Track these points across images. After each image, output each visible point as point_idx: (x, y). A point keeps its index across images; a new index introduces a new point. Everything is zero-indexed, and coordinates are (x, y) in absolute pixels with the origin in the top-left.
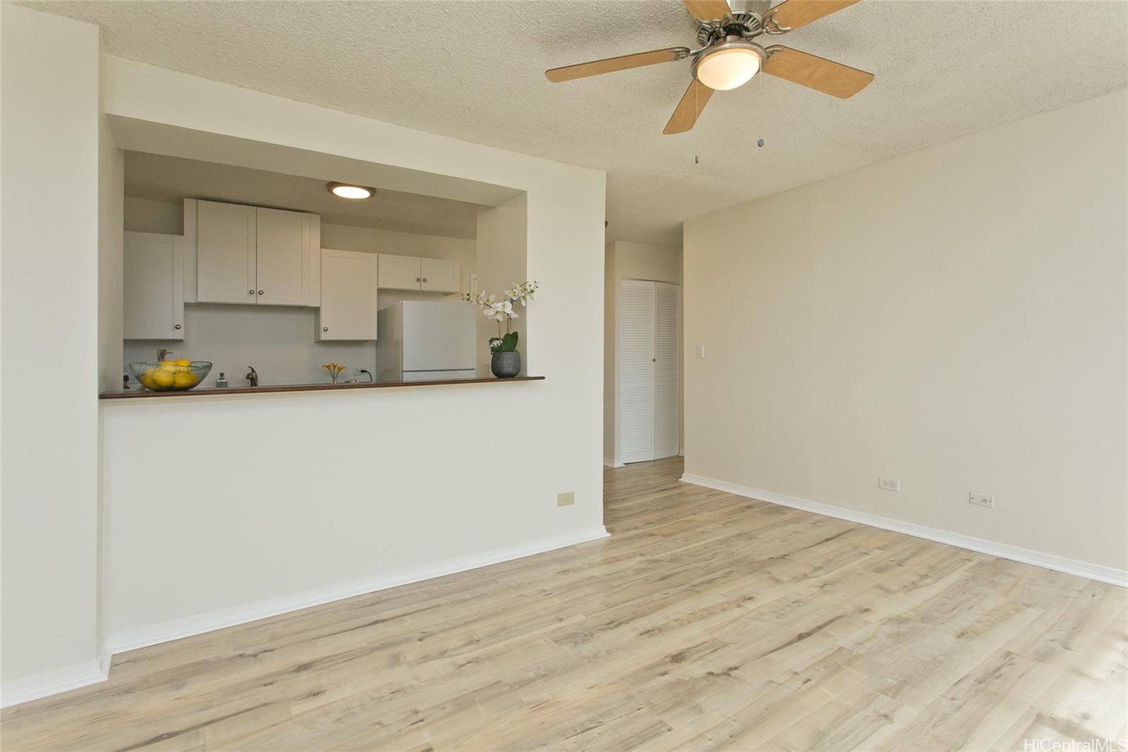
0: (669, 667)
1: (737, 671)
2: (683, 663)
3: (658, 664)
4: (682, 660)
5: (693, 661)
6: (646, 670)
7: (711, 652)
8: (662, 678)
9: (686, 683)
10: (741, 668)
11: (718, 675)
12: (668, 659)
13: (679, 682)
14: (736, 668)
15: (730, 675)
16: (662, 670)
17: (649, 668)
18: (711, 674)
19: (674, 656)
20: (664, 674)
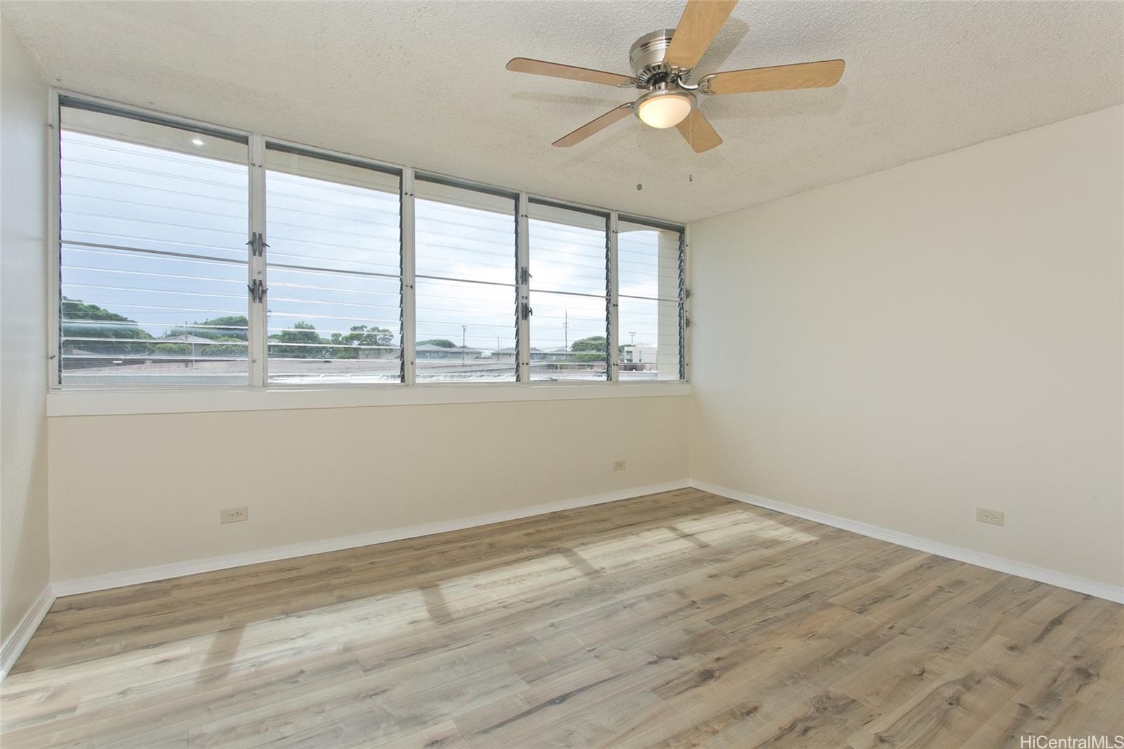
0: (714, 666)
1: (651, 660)
2: (701, 669)
3: (726, 669)
4: (703, 673)
5: (692, 671)
6: (736, 663)
7: (672, 681)
8: (720, 656)
9: (698, 651)
10: (645, 663)
11: (668, 657)
12: (717, 674)
13: (705, 651)
14: (651, 663)
15: (658, 657)
16: (721, 663)
17: (735, 665)
18: (675, 658)
19: (711, 678)
20: (718, 659)
